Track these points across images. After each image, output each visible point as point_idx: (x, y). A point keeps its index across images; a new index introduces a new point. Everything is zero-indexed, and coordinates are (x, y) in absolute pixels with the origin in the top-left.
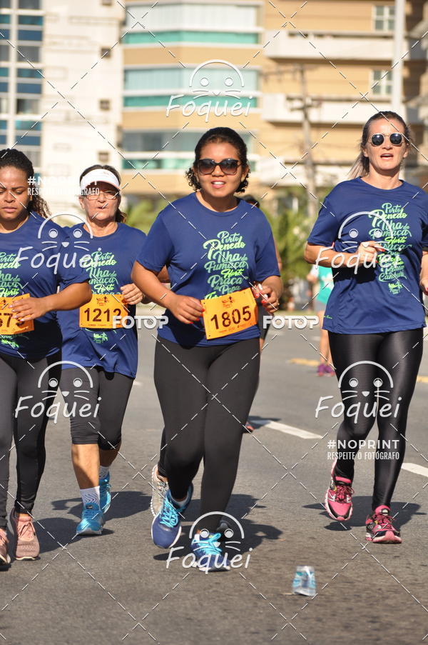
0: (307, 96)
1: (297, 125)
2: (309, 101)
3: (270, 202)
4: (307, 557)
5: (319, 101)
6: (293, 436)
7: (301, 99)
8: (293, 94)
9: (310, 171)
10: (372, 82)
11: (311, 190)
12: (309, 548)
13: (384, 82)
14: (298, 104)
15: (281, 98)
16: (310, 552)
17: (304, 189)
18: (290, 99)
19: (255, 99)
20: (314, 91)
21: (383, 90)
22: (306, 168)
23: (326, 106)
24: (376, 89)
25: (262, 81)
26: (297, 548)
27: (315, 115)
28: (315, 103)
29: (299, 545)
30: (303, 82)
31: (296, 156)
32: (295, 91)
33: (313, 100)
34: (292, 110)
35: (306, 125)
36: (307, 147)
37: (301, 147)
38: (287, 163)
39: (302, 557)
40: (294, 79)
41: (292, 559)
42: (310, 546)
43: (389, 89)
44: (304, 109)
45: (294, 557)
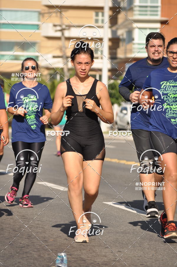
0: (63, 24)
1: (58, 38)
2: (64, 27)
3: (46, 76)
4: (63, 248)
5: (69, 27)
6: (57, 189)
7: (60, 26)
8: (56, 23)
9: (65, 61)
10: (94, 17)
11: (66, 70)
12: (64, 244)
13: (100, 17)
14: (59, 28)
15: (51, 25)
16: (65, 246)
17: (62, 69)
18: (55, 26)
19: (38, 25)
20: (66, 22)
21: (100, 22)
22: (63, 59)
23: (73, 29)
24: (97, 21)
25: (41, 17)
26: (58, 244)
27: (67, 34)
28: (67, 28)
29: (60, 243)
30: (61, 17)
31: (58, 53)
32: (58, 22)
33: (66, 26)
34: (56, 31)
35: (63, 39)
36: (64, 49)
37: (61, 49)
38: (54, 57)
39: (61, 248)
40: (57, 16)
41: (56, 249)
42: (65, 243)
43: (103, 21)
44: (62, 30)
45: (57, 248)
